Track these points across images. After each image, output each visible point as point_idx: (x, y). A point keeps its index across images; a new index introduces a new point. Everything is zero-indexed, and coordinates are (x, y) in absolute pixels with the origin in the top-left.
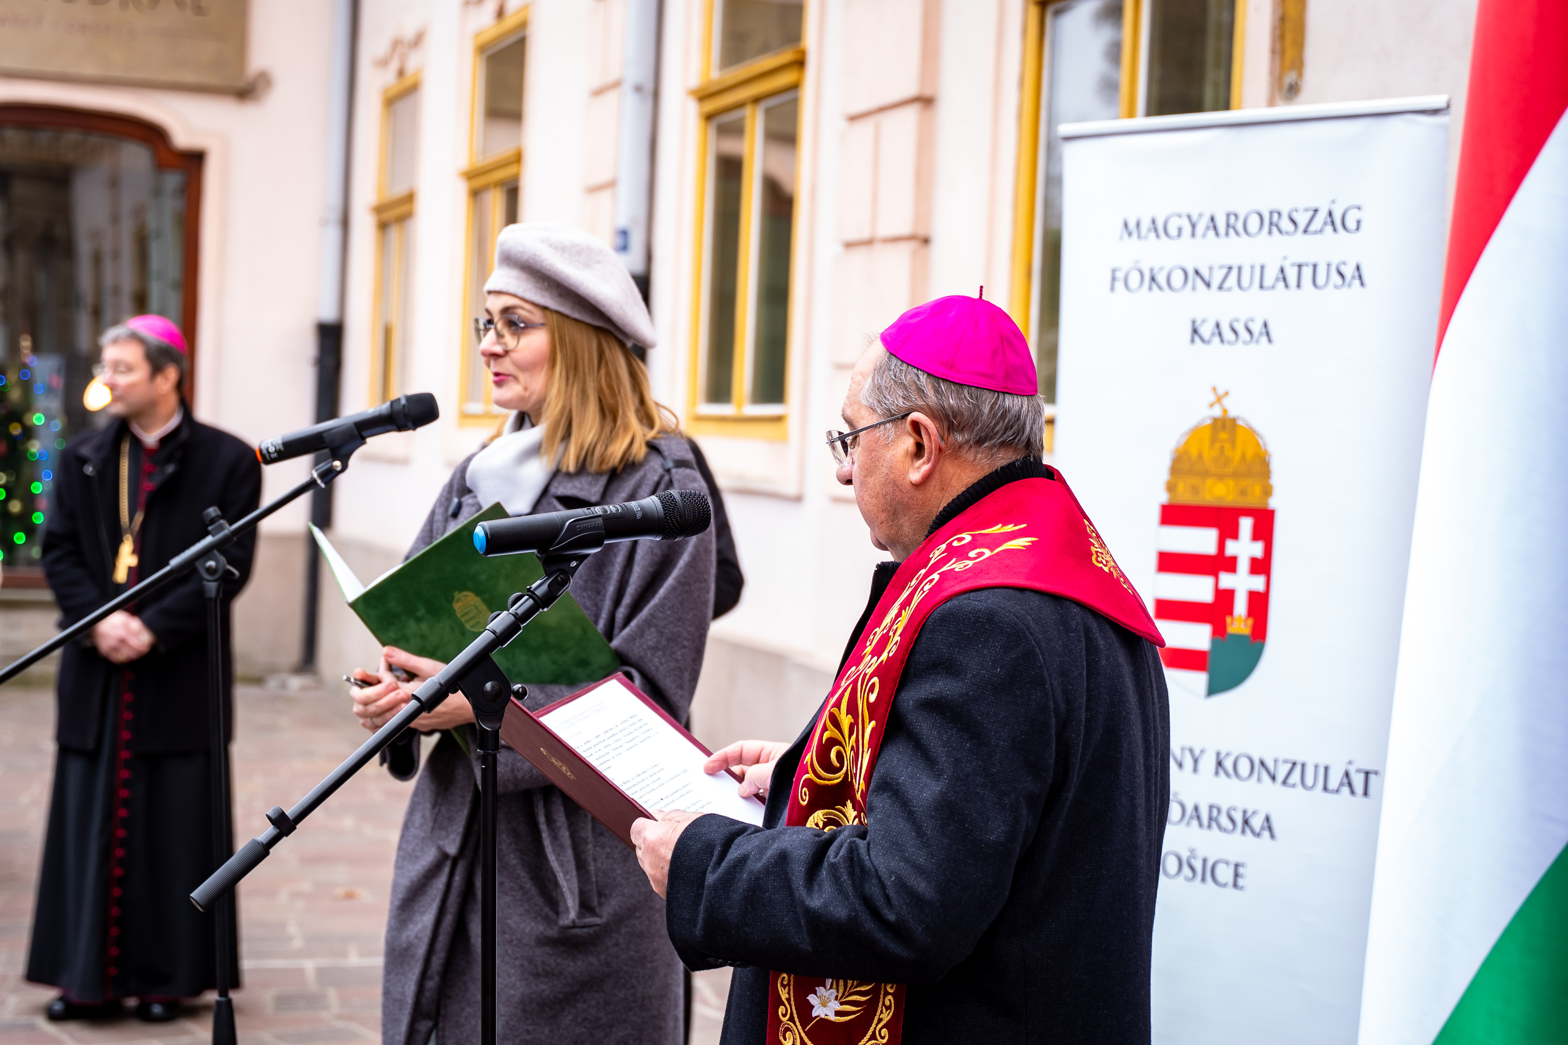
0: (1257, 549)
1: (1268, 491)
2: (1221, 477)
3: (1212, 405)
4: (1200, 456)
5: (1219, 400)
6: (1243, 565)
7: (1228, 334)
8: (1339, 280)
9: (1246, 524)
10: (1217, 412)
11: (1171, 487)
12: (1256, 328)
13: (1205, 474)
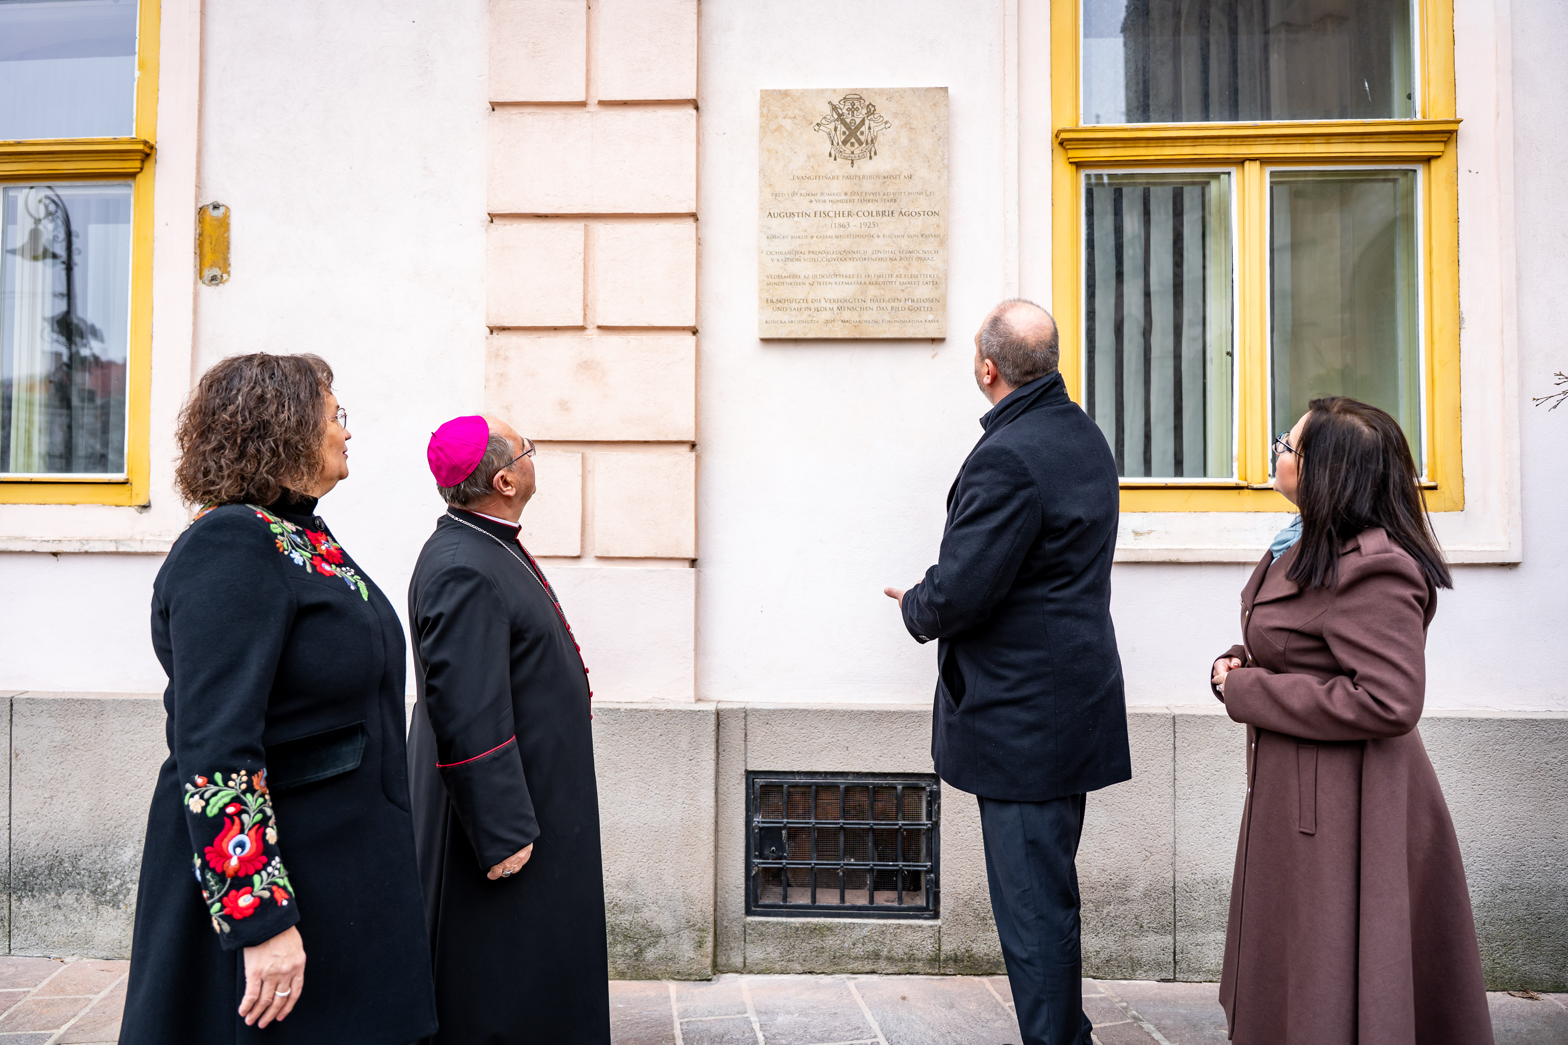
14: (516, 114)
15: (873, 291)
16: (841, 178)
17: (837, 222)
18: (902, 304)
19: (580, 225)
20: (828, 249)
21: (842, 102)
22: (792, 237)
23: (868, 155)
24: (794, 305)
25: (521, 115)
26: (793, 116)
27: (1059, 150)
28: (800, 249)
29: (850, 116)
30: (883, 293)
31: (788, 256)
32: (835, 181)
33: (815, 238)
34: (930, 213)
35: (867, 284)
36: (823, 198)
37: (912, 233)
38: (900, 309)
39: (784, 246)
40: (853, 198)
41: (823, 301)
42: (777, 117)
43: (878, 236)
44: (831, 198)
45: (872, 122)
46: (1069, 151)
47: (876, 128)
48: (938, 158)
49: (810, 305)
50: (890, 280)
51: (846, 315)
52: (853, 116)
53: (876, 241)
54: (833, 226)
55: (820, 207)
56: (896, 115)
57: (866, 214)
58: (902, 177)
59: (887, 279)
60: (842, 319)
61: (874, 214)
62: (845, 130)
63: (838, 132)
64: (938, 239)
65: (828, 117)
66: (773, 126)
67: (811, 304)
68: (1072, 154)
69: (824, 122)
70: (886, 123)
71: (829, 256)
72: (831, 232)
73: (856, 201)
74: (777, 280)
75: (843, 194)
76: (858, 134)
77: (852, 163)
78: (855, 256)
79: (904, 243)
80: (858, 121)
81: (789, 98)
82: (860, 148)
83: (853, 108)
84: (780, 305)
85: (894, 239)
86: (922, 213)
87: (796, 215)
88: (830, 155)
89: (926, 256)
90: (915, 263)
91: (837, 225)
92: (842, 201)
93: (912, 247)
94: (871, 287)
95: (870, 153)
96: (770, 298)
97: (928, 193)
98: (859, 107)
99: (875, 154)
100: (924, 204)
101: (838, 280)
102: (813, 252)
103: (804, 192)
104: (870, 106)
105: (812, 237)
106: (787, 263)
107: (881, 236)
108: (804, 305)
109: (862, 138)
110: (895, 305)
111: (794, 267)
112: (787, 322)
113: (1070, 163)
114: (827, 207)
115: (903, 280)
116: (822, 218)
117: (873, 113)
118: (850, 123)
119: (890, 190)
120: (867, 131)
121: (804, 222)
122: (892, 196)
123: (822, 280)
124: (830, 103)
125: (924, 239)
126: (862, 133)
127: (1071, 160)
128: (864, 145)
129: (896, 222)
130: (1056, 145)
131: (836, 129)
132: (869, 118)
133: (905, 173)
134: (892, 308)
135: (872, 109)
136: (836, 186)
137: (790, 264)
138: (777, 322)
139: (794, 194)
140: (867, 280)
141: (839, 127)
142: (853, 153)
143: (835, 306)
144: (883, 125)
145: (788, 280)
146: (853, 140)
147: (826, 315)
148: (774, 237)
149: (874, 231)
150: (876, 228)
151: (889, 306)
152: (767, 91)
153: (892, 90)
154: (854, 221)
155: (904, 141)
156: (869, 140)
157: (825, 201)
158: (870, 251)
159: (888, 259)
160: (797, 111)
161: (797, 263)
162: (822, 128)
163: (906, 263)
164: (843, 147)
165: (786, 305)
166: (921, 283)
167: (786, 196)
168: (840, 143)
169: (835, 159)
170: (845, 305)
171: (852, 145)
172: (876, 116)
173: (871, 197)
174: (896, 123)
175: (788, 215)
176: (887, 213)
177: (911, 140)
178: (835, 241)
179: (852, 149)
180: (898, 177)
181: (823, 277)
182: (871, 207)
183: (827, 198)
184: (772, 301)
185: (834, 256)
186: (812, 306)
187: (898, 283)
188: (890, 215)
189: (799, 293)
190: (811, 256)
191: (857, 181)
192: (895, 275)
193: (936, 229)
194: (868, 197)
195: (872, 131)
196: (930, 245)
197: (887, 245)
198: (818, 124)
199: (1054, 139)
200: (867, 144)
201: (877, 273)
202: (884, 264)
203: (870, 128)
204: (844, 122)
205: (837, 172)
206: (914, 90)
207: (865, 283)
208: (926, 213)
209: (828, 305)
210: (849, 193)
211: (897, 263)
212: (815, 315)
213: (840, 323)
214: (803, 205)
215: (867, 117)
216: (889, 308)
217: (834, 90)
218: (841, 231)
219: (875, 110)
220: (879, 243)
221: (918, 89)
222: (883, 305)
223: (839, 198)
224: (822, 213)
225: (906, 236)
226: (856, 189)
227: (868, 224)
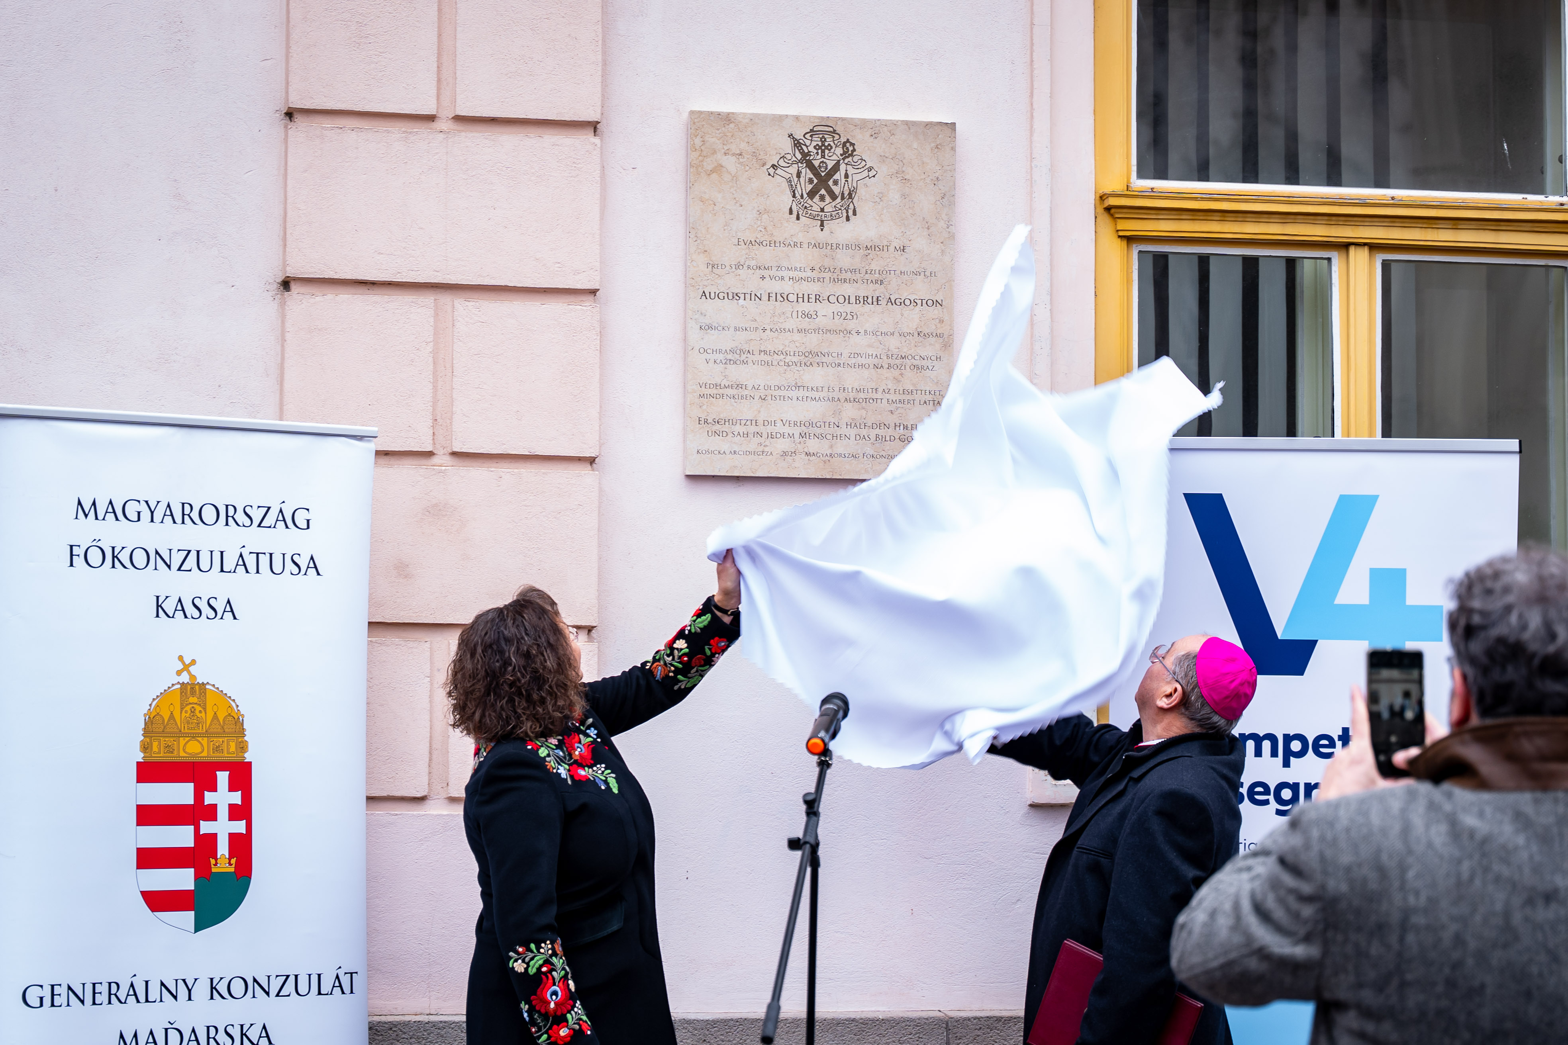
0: (236, 798)
1: (243, 747)
2: (194, 737)
3: (179, 673)
4: (172, 716)
5: (186, 668)
6: (223, 812)
7: (190, 610)
8: (295, 570)
9: (223, 777)
10: (185, 678)
11: (145, 748)
12: (220, 606)
13: (180, 734)
14: (332, 129)
15: (850, 412)
16: (805, 246)
17: (800, 310)
18: (890, 432)
19: (428, 299)
20: (787, 349)
21: (808, 136)
22: (736, 329)
23: (845, 215)
24: (738, 428)
25: (340, 131)
26: (738, 152)
27: (1105, 218)
28: (746, 347)
29: (819, 156)
30: (864, 415)
31: (730, 357)
32: (797, 250)
33: (768, 332)
34: (930, 302)
35: (842, 401)
36: (780, 274)
37: (906, 330)
38: (888, 438)
39: (725, 341)
40: (822, 275)
41: (779, 424)
42: (714, 152)
43: (858, 333)
44: (791, 274)
45: (849, 167)
46: (1119, 220)
47: (856, 176)
48: (942, 224)
49: (760, 429)
50: (875, 396)
51: (813, 445)
52: (823, 156)
53: (855, 339)
54: (795, 314)
55: (777, 287)
56: (883, 158)
57: (841, 299)
58: (891, 249)
59: (870, 395)
60: (806, 450)
61: (853, 300)
62: (812, 176)
63: (802, 179)
64: (941, 340)
65: (789, 157)
66: (709, 165)
67: (762, 427)
68: (1123, 225)
69: (782, 163)
70: (870, 169)
71: (788, 359)
72: (791, 324)
73: (827, 280)
74: (714, 391)
75: (808, 269)
76: (831, 183)
77: (822, 225)
78: (824, 359)
79: (893, 343)
80: (830, 164)
81: (732, 125)
82: (834, 204)
83: (823, 145)
84: (717, 427)
85: (880, 337)
86: (919, 302)
87: (742, 296)
88: (791, 212)
89: (924, 363)
90: (908, 373)
91: (800, 314)
92: (807, 279)
93: (905, 350)
94: (848, 405)
95: (847, 212)
96: (703, 417)
97: (928, 274)
98: (832, 144)
99: (855, 213)
100: (921, 289)
101: (801, 393)
102: (765, 352)
103: (753, 263)
104: (848, 145)
105: (764, 330)
106: (728, 366)
107: (862, 332)
108: (753, 429)
109: (836, 190)
110: (881, 432)
111: (738, 373)
112: (727, 452)
113: (1119, 237)
114: (786, 287)
115: (892, 397)
116: (778, 303)
117: (851, 155)
118: (819, 166)
119: (875, 266)
120: (843, 180)
121: (752, 306)
122: (877, 275)
123: (777, 393)
124: (790, 136)
125: (921, 339)
126: (836, 183)
127: (1121, 234)
128: (839, 200)
129: (883, 312)
130: (1100, 210)
131: (799, 175)
132: (846, 161)
133: (897, 243)
134: (877, 436)
135: (851, 149)
136: (801, 257)
137: (732, 368)
138: (713, 452)
139: (739, 266)
140: (842, 396)
141: (803, 171)
142: (822, 210)
143: (796, 431)
144: (866, 173)
145: (730, 392)
146: (823, 192)
147: (782, 445)
148: (710, 327)
149: (851, 325)
150: (854, 320)
151: (873, 433)
152: (700, 112)
153: (878, 123)
154: (824, 309)
155: (894, 196)
156: (846, 193)
157: (783, 278)
158: (846, 354)
159: (872, 366)
160: (743, 145)
161: (742, 367)
162: (779, 171)
163: (897, 373)
164: (809, 201)
165: (726, 427)
166: (917, 402)
167: (728, 268)
168: (805, 196)
169: (798, 218)
170: (812, 430)
171: (822, 198)
172: (856, 159)
173: (848, 275)
174: (883, 170)
175: (730, 297)
176: (870, 300)
177: (904, 196)
178: (797, 337)
179: (822, 204)
180: (885, 248)
181: (779, 388)
182: (848, 290)
183: (786, 274)
184: (706, 422)
185: (795, 359)
186: (765, 430)
187: (885, 401)
188: (875, 303)
189: (746, 410)
190: (763, 357)
191: (828, 251)
192: (880, 390)
193: (939, 325)
194: (843, 276)
195: (850, 180)
196: (930, 348)
197: (870, 346)
198: (773, 166)
199: (1098, 202)
200: (843, 198)
201: (856, 386)
202: (866, 373)
203: (846, 176)
204: (810, 166)
205: (800, 238)
206: (907, 124)
207: (839, 399)
208: (924, 302)
209: (787, 430)
210: (817, 268)
211: (885, 372)
212: (767, 443)
213: (803, 455)
214: (751, 282)
215: (844, 159)
216: (873, 437)
217: (797, 118)
218: (805, 323)
219: (854, 150)
220: (858, 343)
221: (914, 123)
222: (864, 432)
223: (803, 275)
224: (779, 296)
225: (897, 334)
226: (827, 263)
227: (844, 315)
